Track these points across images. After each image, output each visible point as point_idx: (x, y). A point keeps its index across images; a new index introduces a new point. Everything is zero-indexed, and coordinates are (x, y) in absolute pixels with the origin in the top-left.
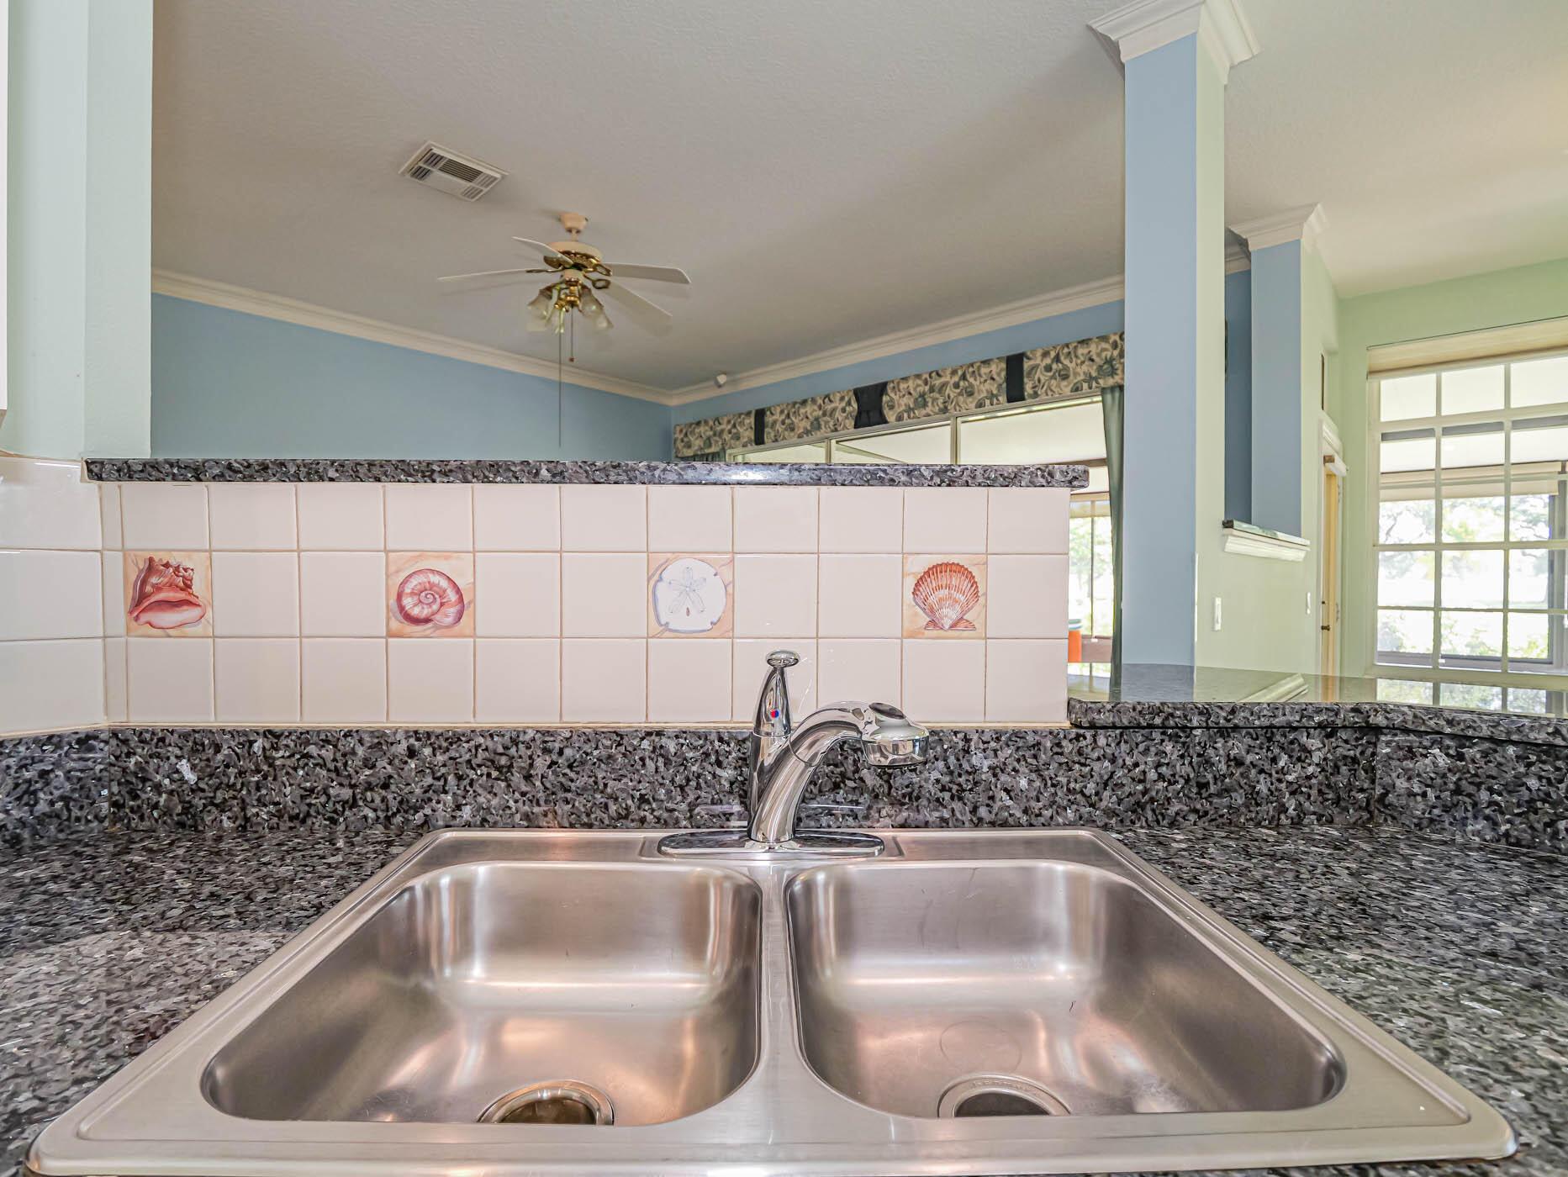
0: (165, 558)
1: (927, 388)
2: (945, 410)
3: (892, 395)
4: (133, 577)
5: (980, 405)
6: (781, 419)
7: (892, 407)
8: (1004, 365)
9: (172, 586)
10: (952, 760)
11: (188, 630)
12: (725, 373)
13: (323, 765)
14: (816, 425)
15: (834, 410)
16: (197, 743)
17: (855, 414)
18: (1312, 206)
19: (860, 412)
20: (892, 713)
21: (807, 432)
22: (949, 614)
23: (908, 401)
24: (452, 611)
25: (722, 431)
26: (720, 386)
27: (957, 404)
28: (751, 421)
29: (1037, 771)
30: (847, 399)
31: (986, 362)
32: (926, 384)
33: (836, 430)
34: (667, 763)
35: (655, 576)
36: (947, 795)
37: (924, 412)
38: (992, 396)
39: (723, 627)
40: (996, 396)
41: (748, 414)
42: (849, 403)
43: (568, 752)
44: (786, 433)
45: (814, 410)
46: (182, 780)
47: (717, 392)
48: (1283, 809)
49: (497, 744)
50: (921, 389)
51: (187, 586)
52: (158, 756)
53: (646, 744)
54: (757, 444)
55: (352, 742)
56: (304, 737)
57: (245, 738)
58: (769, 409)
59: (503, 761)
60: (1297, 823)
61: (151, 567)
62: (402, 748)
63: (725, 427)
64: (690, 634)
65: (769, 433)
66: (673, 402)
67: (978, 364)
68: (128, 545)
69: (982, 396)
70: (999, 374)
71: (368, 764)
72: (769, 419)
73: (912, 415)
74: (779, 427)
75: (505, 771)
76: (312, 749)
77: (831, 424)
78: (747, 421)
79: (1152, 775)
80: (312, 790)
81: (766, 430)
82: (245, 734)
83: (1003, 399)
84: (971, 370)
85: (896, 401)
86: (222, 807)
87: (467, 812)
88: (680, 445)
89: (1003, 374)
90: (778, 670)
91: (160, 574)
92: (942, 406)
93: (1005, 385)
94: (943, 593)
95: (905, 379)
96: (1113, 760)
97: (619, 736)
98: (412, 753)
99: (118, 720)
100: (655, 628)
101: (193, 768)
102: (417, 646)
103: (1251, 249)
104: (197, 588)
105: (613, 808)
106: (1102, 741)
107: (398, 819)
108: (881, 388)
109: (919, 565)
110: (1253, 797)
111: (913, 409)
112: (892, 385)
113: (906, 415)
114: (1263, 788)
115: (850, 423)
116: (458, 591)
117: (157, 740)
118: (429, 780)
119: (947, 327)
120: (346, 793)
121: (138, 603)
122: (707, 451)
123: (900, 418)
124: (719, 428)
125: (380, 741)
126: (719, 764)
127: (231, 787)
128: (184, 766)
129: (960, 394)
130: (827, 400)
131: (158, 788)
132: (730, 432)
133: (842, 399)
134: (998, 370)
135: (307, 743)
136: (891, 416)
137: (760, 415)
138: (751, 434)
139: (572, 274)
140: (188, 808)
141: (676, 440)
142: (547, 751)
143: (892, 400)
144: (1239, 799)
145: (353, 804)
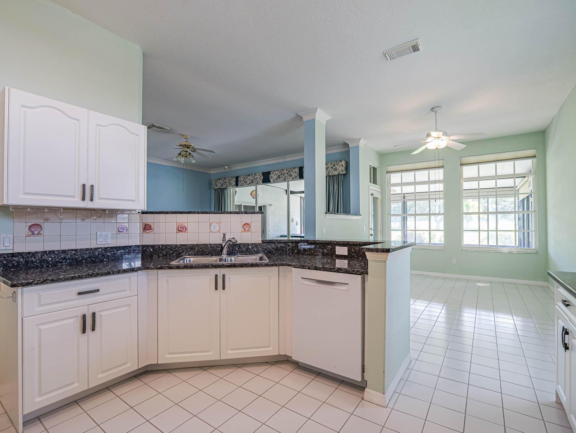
0: (148, 223)
1: (280, 174)
2: (285, 180)
3: (272, 175)
4: (144, 226)
5: (293, 179)
6: (243, 179)
7: (272, 178)
8: (298, 169)
9: (149, 227)
10: (247, 247)
11: (150, 233)
12: (227, 166)
13: (169, 249)
14: (252, 182)
15: (257, 178)
16: (152, 246)
17: (262, 179)
18: (360, 139)
19: (263, 179)
20: (234, 238)
21: (250, 184)
22: (247, 229)
23: (275, 177)
24: (185, 230)
25: (226, 182)
26: (226, 169)
27: (288, 178)
28: (235, 179)
29: (257, 248)
30: (260, 175)
31: (294, 168)
32: (280, 173)
33: (258, 183)
34: (212, 248)
35: (210, 225)
36: (246, 251)
37: (280, 180)
38: (296, 177)
39: (219, 231)
40: (297, 177)
41: (234, 177)
42: (261, 176)
43: (200, 247)
44: (244, 183)
45: (252, 178)
46: (151, 251)
47: (225, 170)
48: (287, 252)
49: (191, 246)
50: (279, 174)
51: (151, 227)
52: (148, 248)
53: (209, 246)
54: (236, 186)
55: (173, 246)
56: (166, 245)
57: (159, 246)
58: (240, 176)
59: (192, 248)
60: (289, 254)
61: (146, 225)
62: (179, 247)
63: (227, 181)
64: (215, 232)
65: (239, 183)
66: (212, 172)
67: (292, 168)
68: (143, 222)
69: (294, 177)
70: (297, 171)
71: (175, 248)
72: (239, 179)
73: (277, 180)
74: (242, 181)
75: (192, 249)
76: (167, 247)
77: (256, 182)
78: (233, 180)
79: (271, 248)
80: (167, 252)
81: (239, 182)
82: (159, 245)
83: (298, 178)
84: (291, 170)
85: (273, 176)
86: (156, 254)
87: (187, 254)
88: (214, 185)
89: (298, 171)
90: (224, 235)
91: (147, 226)
92: (284, 179)
93: (299, 174)
94: (246, 227)
95: (275, 171)
96: (266, 247)
97: (206, 245)
98: (180, 247)
99: (142, 244)
100: (210, 232)
101: (152, 249)
102: (180, 234)
103: (350, 146)
104: (152, 227)
105: (205, 253)
106: (265, 244)
107: (178, 255)
108: (269, 173)
109: (243, 224)
110: (283, 251)
111: (277, 179)
112: (272, 172)
113: (275, 180)
114: (284, 250)
115: (261, 182)
116: (185, 227)
117: (147, 246)
118: (182, 250)
119: (285, 158)
120: (172, 252)
121: (145, 228)
122: (222, 187)
123: (274, 181)
124: (226, 181)
125: (176, 246)
126: (218, 248)
127: (157, 252)
128: (151, 249)
129: (288, 176)
130: (255, 175)
131: (148, 252)
132: (229, 182)
133: (259, 175)
134: (297, 170)
135: (167, 246)
136: (271, 180)
137: (237, 178)
138: (234, 183)
139: (186, 149)
140: (151, 255)
141: (213, 184)
142: (197, 246)
143: (272, 176)
144: (282, 251)
145: (172, 253)
